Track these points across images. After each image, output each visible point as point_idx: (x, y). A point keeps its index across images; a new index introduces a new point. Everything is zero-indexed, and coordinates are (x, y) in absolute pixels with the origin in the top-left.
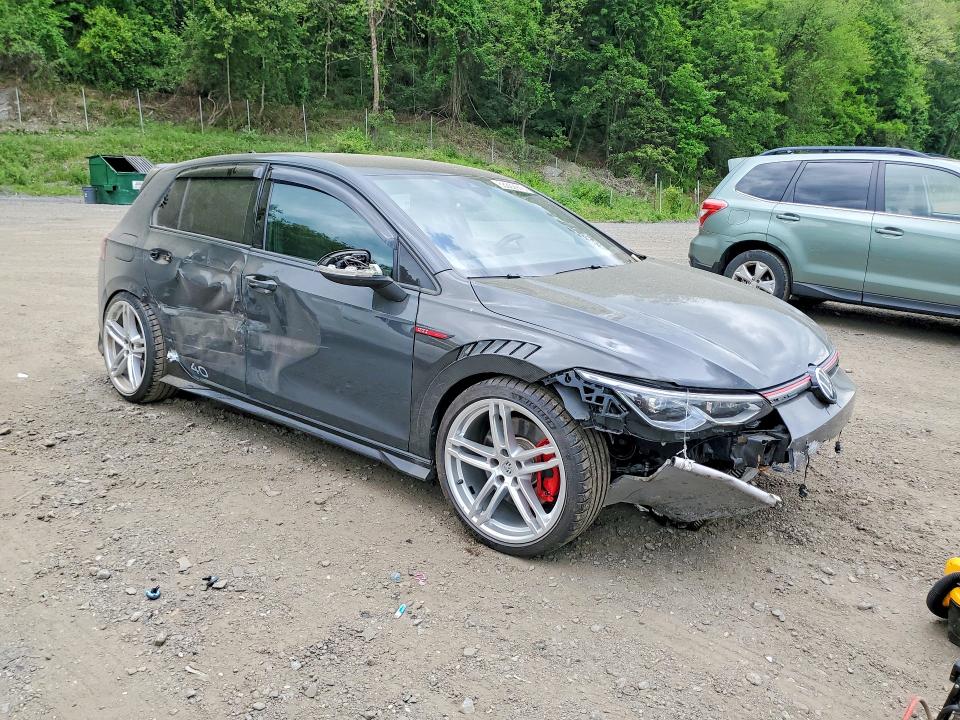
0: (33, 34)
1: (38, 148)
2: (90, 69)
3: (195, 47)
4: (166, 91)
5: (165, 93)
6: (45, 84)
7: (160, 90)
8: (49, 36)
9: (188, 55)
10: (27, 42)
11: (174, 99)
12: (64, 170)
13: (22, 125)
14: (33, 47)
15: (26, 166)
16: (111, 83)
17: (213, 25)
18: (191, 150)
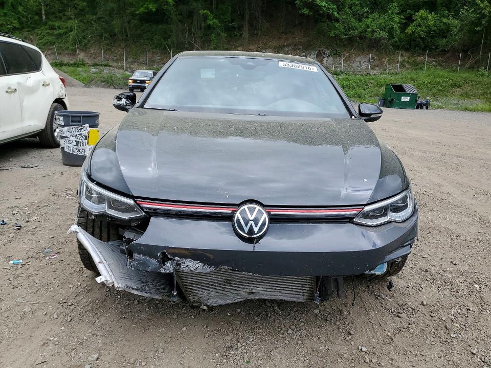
0: (385, 28)
1: (372, 82)
2: (408, 43)
3: (466, 25)
4: (445, 51)
5: (444, 52)
6: (386, 51)
7: (442, 51)
8: (392, 28)
9: (461, 30)
10: (381, 32)
11: (449, 54)
12: (380, 92)
13: (370, 71)
14: (384, 34)
15: (364, 90)
16: (417, 48)
17: (478, 12)
18: (446, 82)
